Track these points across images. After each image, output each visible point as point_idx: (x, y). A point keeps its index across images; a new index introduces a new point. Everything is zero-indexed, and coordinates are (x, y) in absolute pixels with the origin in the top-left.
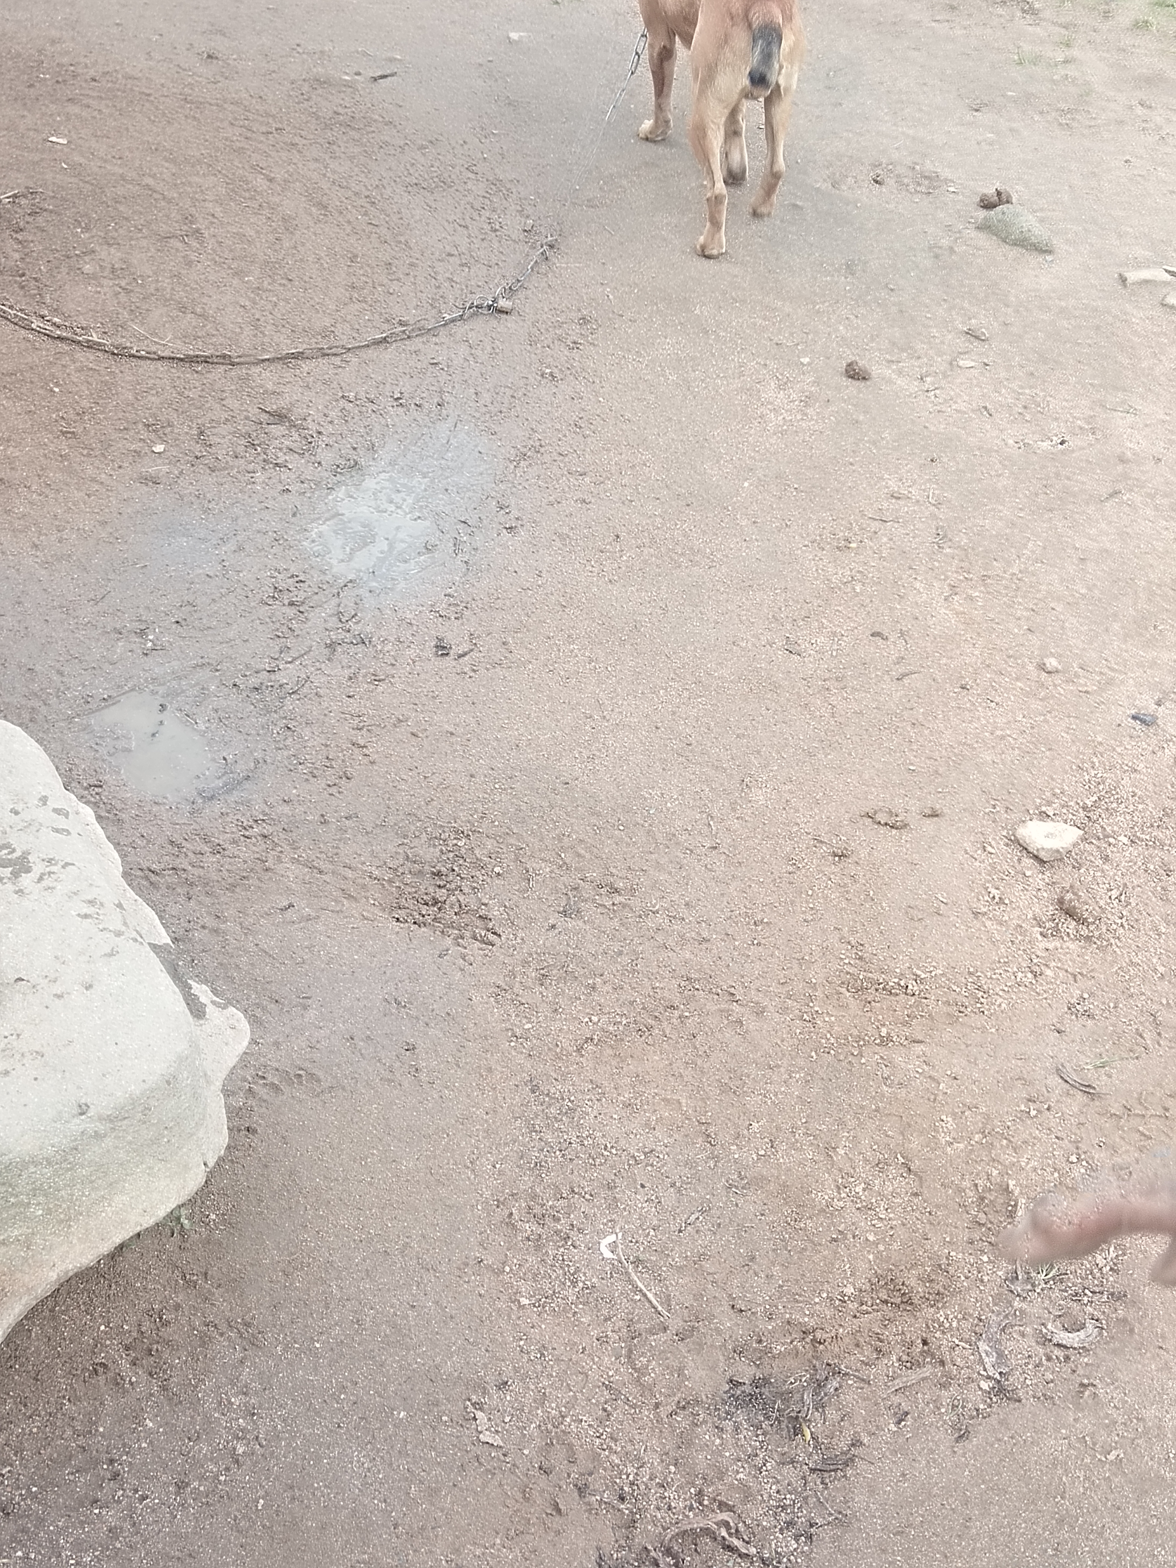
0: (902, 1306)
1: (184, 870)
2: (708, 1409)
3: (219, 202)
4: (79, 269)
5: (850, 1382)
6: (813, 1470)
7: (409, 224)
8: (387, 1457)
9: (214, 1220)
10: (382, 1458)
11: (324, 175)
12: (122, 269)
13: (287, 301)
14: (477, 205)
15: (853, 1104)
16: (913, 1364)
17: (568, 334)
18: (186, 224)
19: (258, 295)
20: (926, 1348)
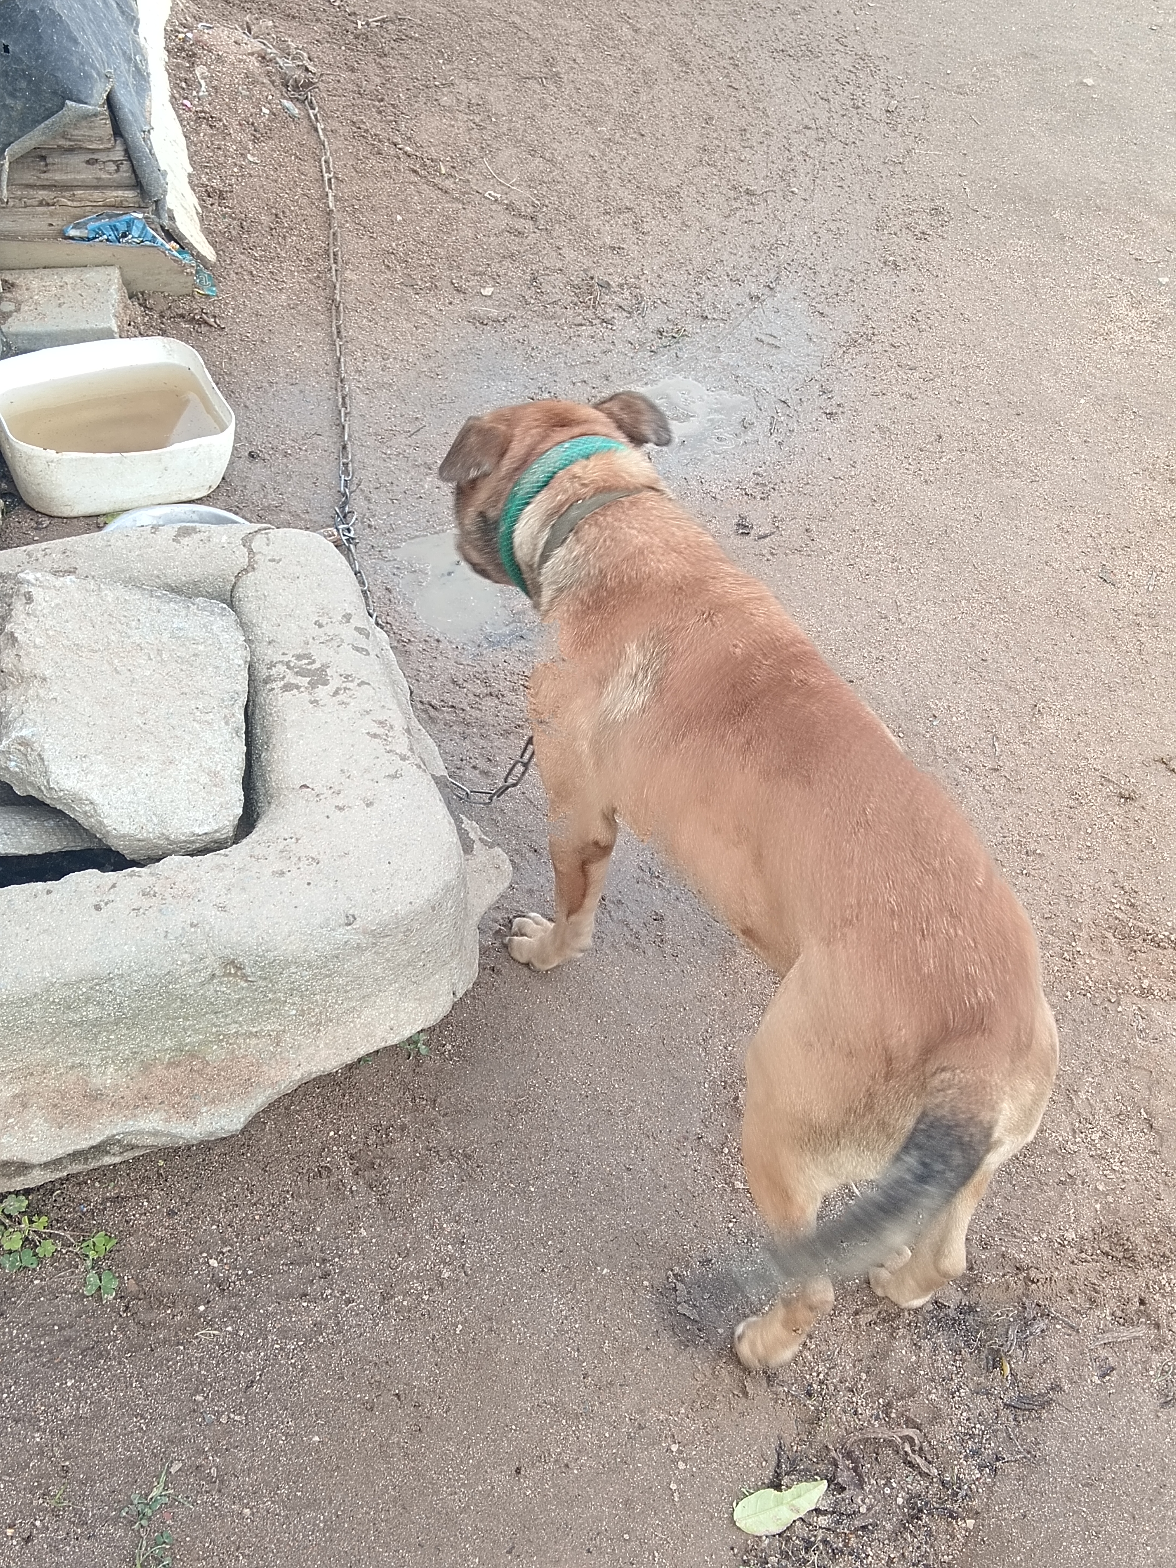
0: (1123, 1262)
1: (463, 710)
2: (909, 1325)
3: (582, 47)
4: (436, 100)
5: (1058, 1326)
6: (1007, 1406)
7: (769, 92)
8: (585, 1308)
9: (450, 1051)
10: (581, 1308)
11: (691, 31)
12: (478, 105)
13: (636, 156)
14: (842, 79)
15: (1102, 1051)
16: (1126, 1321)
17: (917, 223)
18: (546, 66)
19: (608, 146)
20: (1142, 1307)
